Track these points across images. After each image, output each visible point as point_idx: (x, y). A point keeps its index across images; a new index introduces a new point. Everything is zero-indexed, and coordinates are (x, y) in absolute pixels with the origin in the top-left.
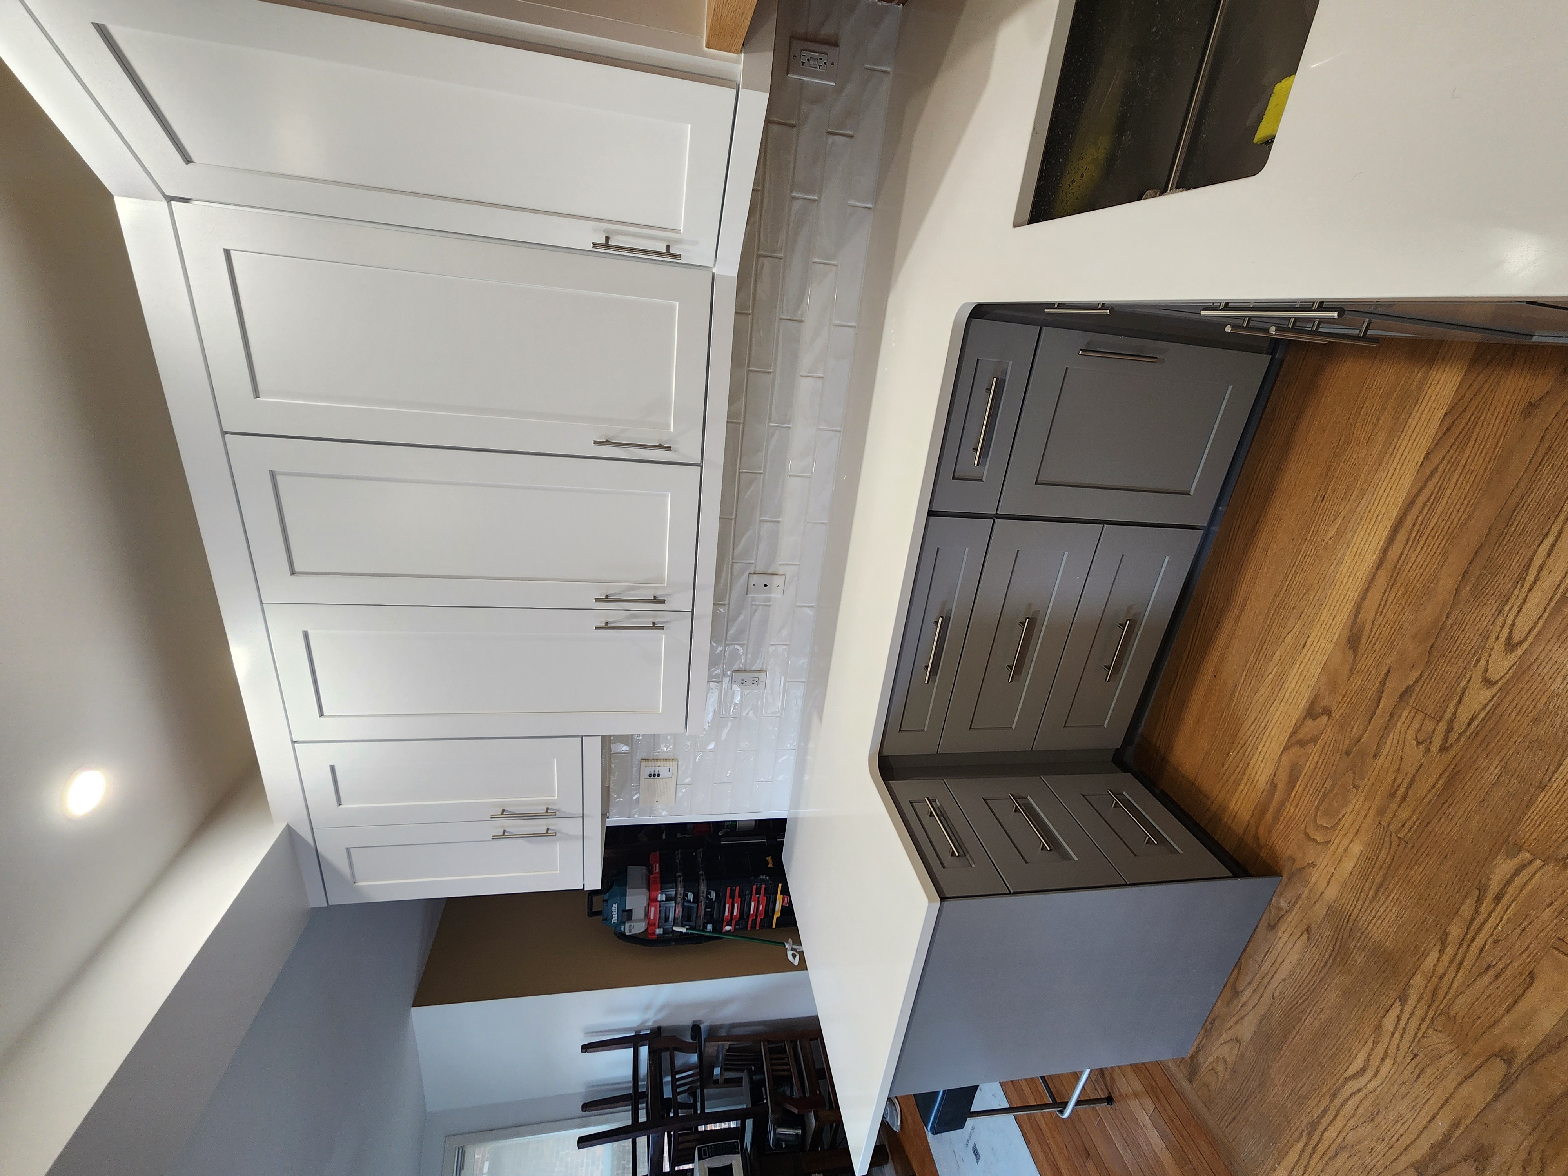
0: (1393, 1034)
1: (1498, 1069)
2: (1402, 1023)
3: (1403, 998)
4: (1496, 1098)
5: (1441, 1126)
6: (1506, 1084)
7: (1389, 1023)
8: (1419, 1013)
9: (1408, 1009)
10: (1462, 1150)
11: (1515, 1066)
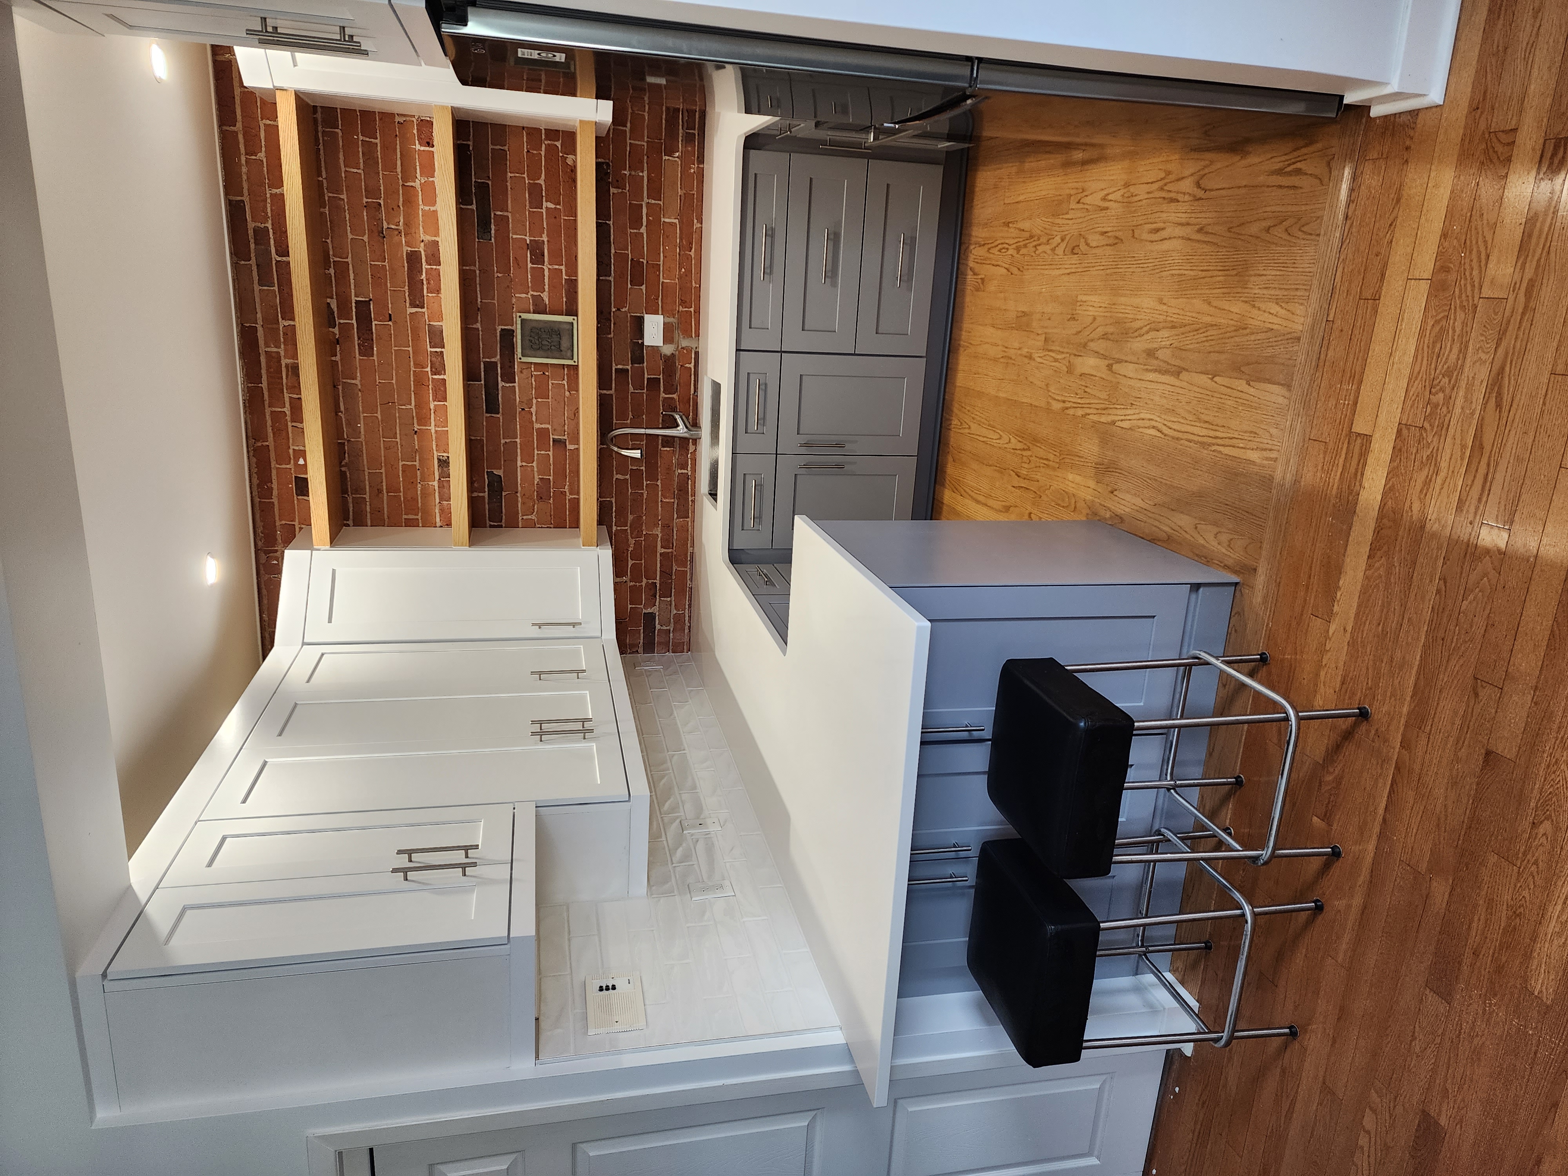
0: (1130, 420)
1: (1115, 367)
2: (1123, 418)
3: (1113, 423)
4: (1126, 362)
5: (1151, 376)
6: (1119, 361)
7: (1125, 425)
8: (1115, 412)
9: (1117, 418)
10: (1155, 362)
11: (1111, 362)
